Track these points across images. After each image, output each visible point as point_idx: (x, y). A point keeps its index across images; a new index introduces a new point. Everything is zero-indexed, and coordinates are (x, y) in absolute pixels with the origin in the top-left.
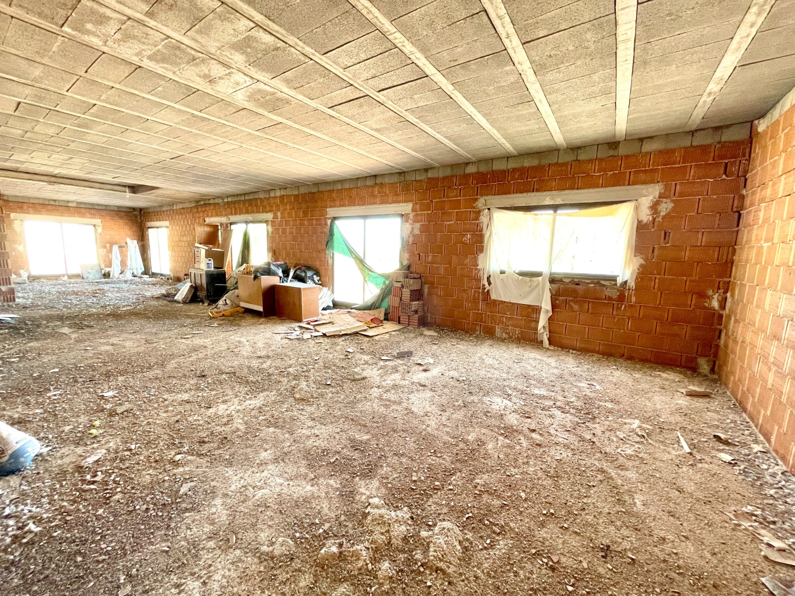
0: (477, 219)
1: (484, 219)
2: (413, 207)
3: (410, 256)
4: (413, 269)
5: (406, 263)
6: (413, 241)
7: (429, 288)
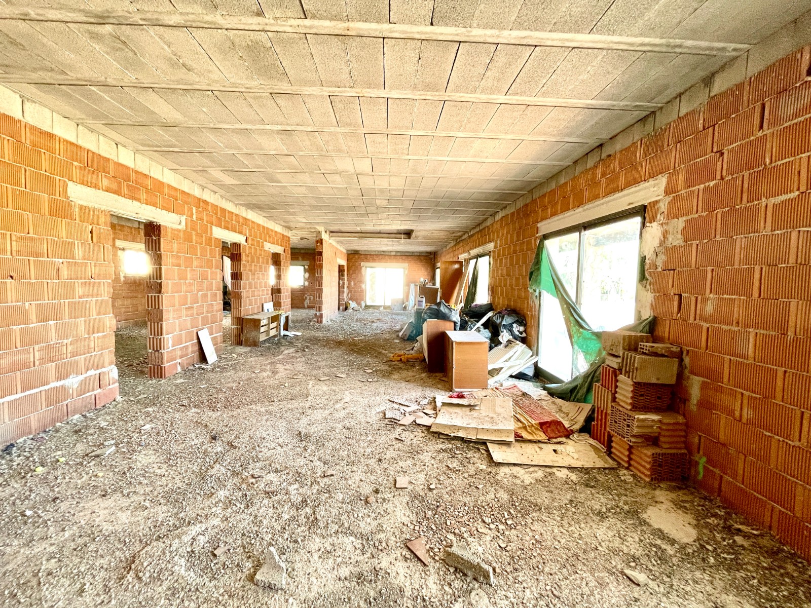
2: (668, 183)
3: (656, 299)
4: (664, 330)
5: (647, 314)
6: (665, 263)
7: (704, 386)
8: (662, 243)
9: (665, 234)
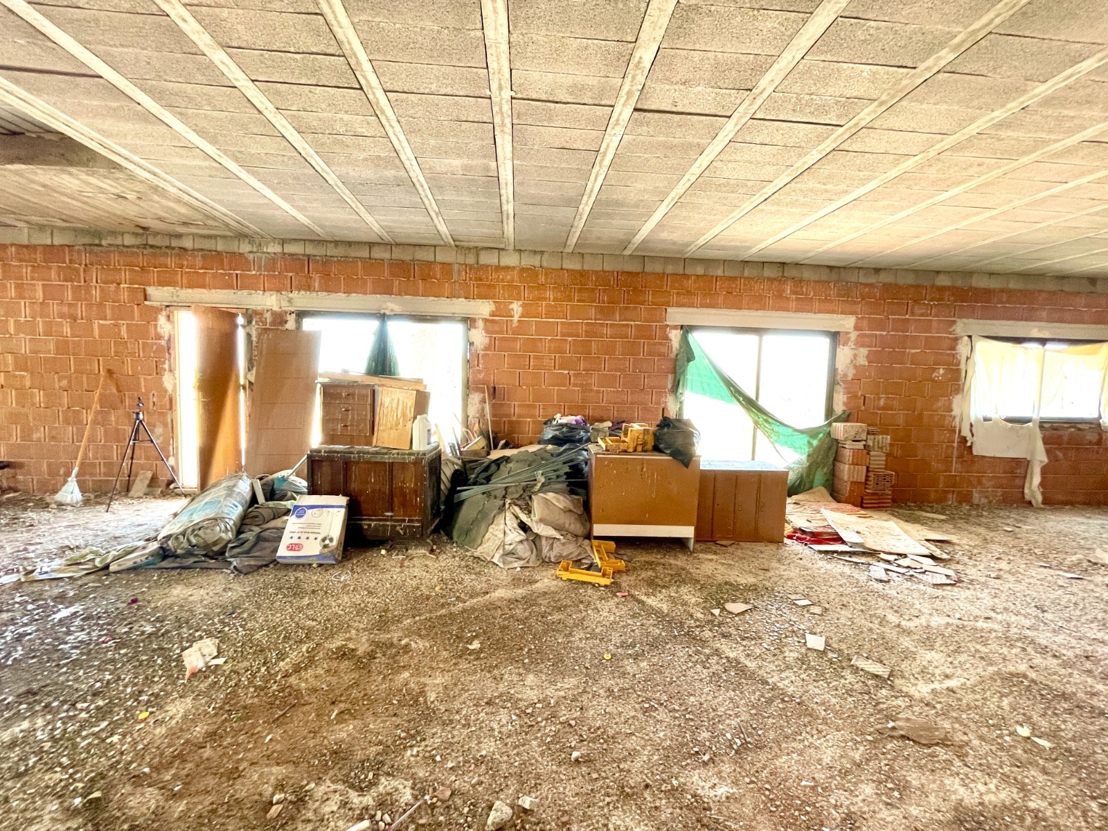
0: (953, 348)
1: (963, 349)
2: (856, 324)
3: (848, 398)
4: (853, 419)
6: (855, 375)
8: (852, 361)
9: (855, 356)
